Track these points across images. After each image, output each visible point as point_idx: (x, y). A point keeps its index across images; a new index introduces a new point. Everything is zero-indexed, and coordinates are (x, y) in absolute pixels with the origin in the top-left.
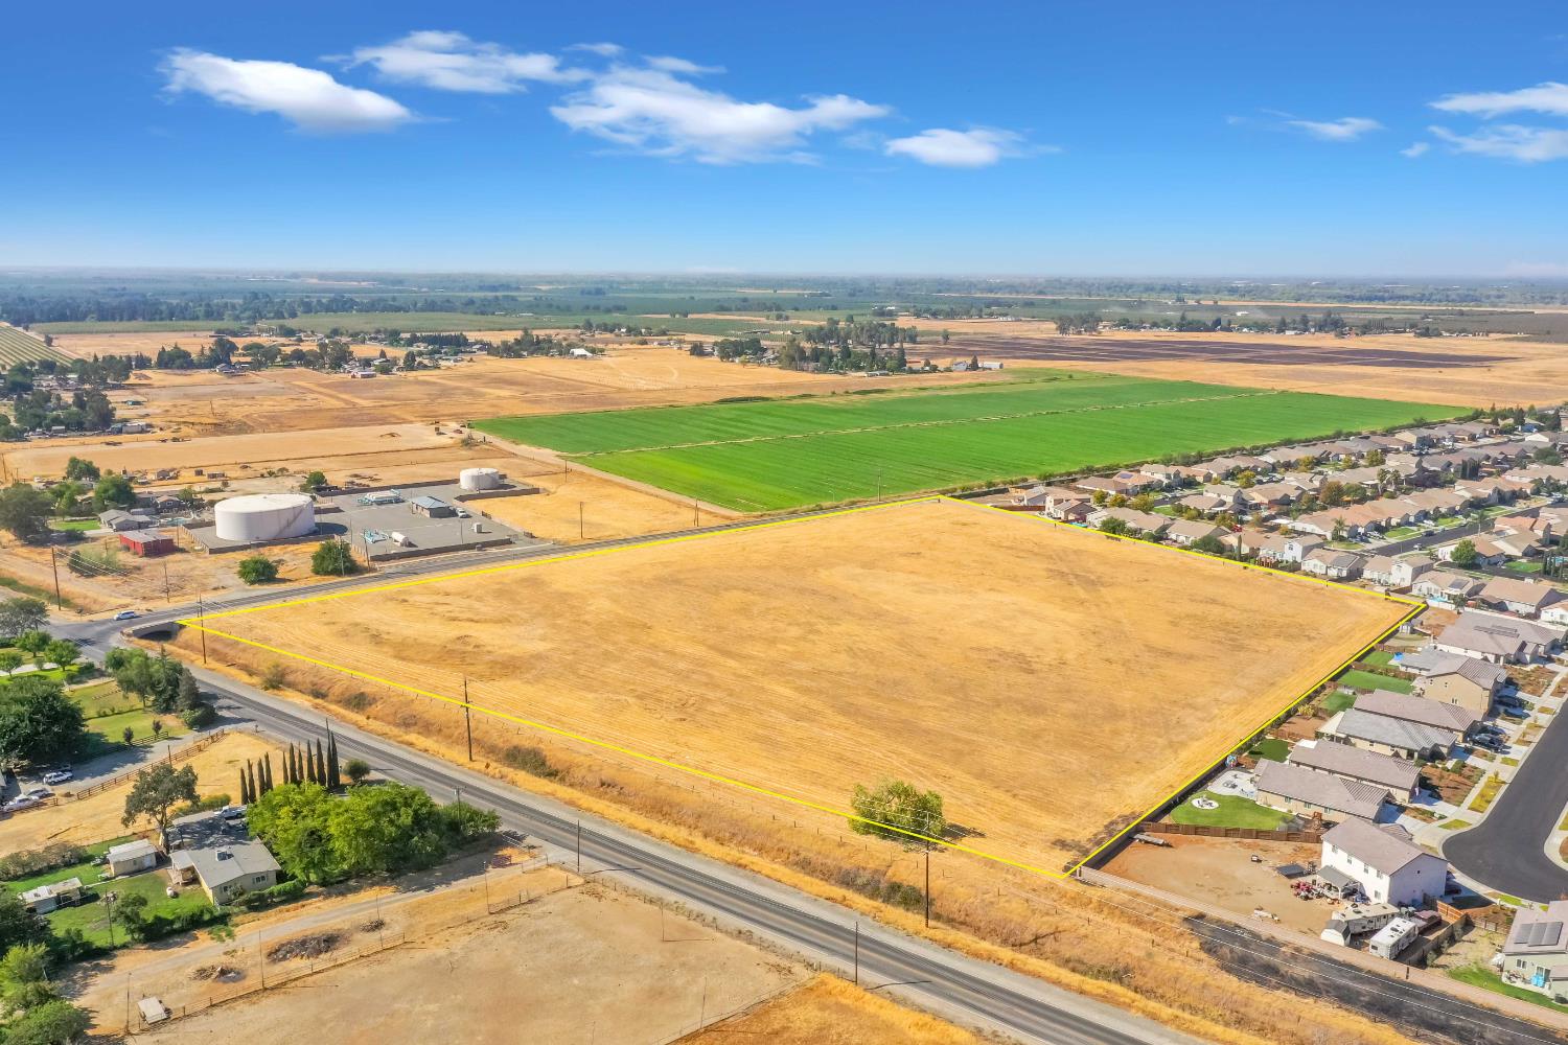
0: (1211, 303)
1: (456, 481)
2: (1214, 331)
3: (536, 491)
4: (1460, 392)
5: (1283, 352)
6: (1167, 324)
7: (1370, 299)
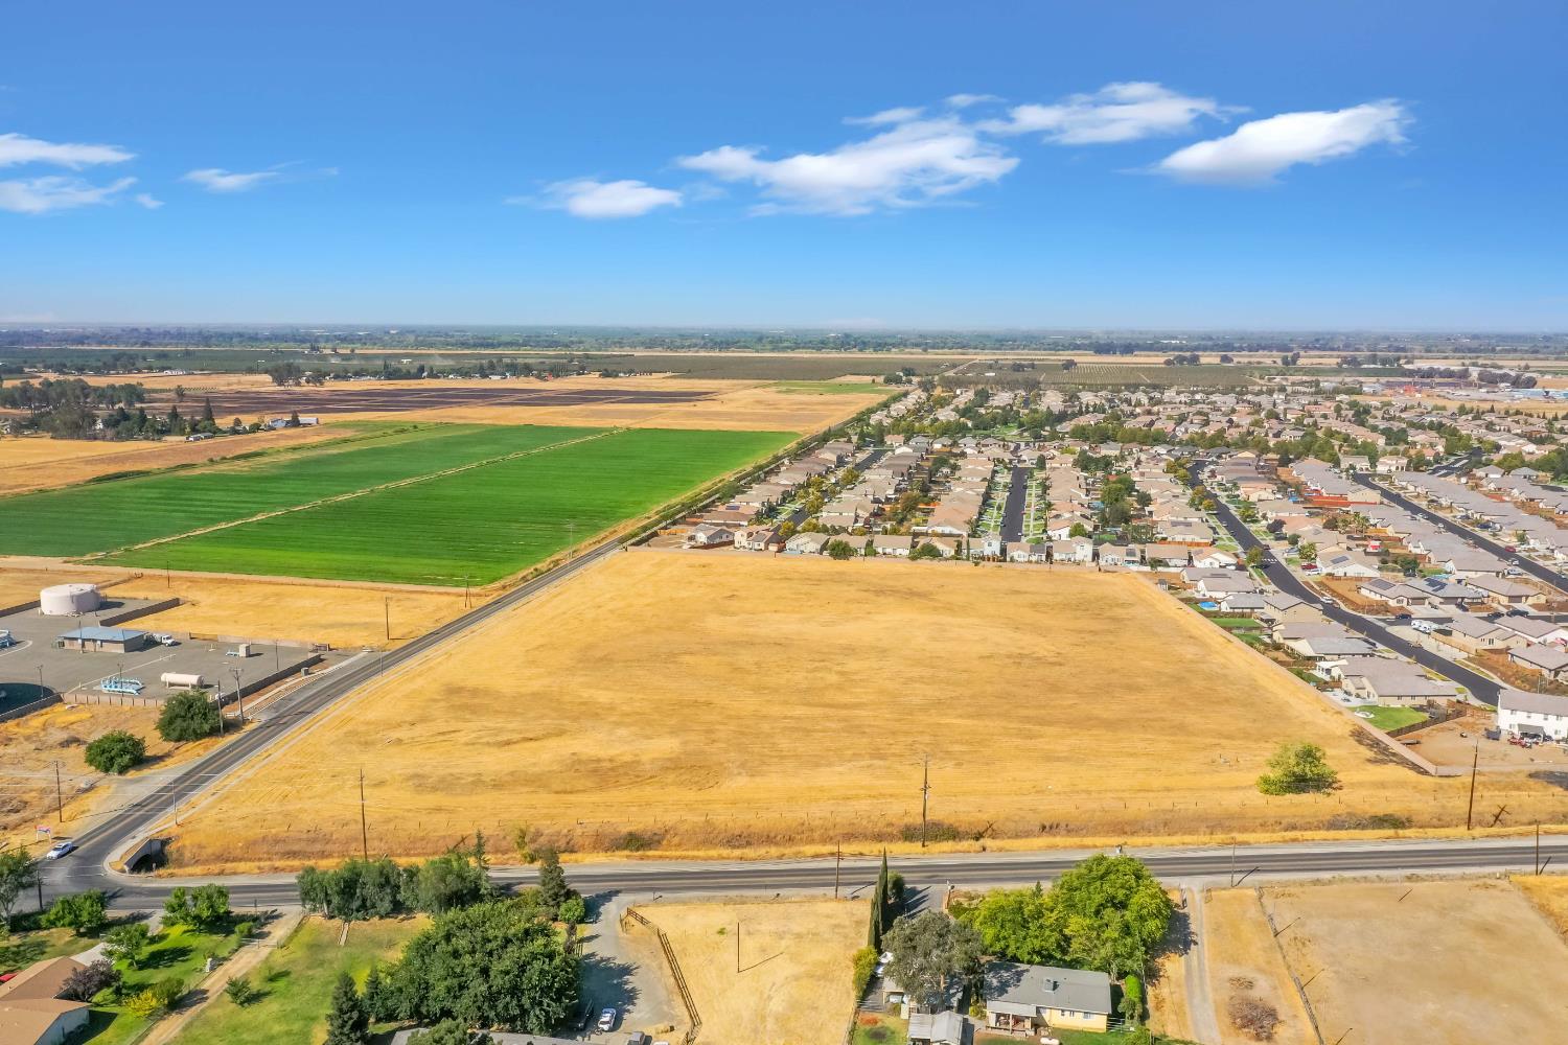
0: (348, 352)
1: (36, 604)
2: (420, 378)
3: (175, 603)
4: (752, 420)
5: (533, 395)
6: (375, 374)
7: (475, 346)
